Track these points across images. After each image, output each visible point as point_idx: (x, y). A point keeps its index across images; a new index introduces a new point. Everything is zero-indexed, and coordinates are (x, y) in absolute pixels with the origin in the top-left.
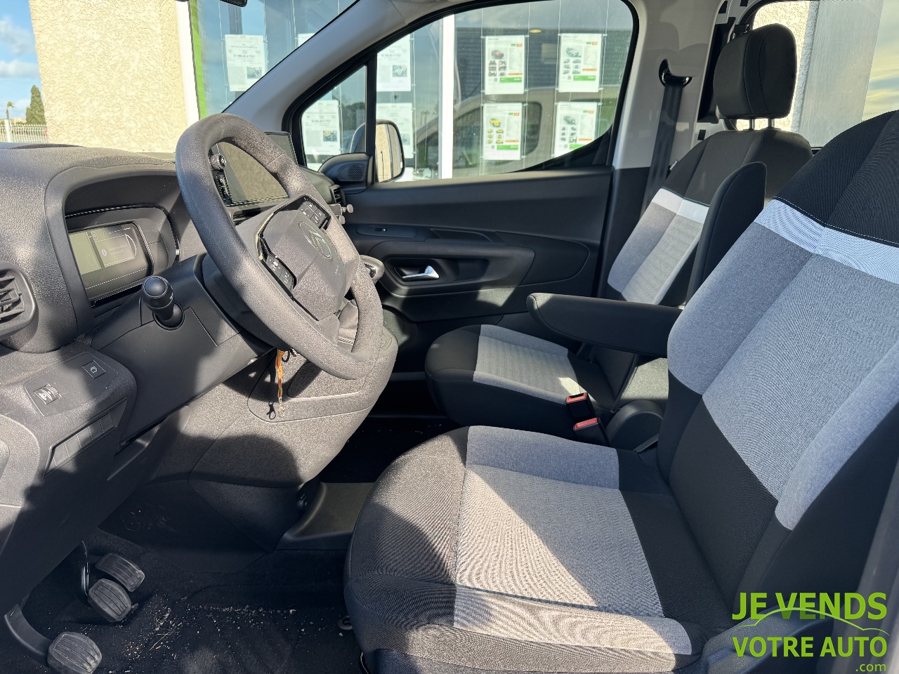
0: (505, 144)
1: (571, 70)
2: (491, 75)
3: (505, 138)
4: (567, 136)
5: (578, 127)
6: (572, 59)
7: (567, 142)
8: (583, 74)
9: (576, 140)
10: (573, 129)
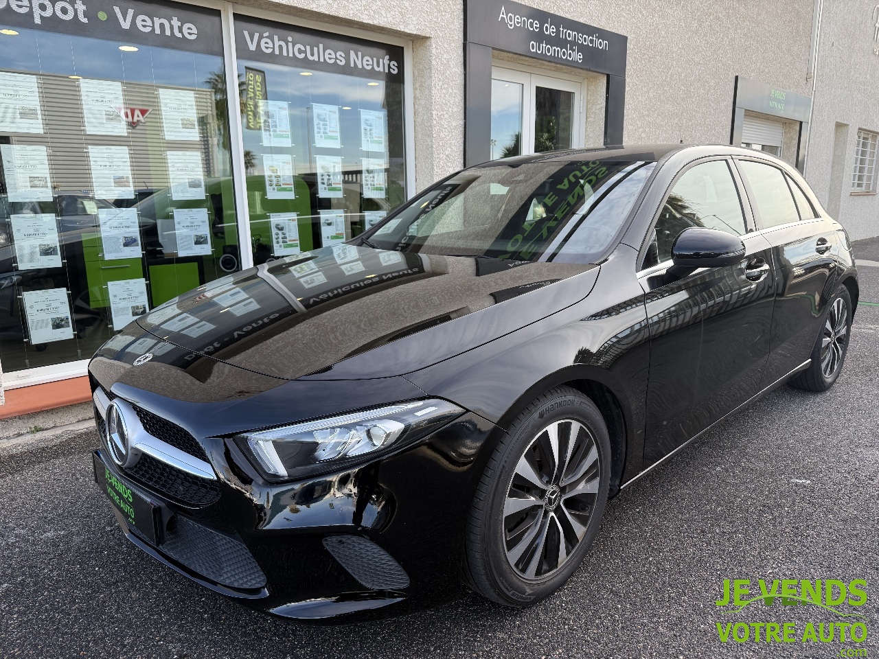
0: (283, 186)
1: (322, 131)
2: (265, 130)
3: (282, 181)
4: (326, 181)
5: (331, 174)
6: (321, 123)
7: (325, 186)
8: (330, 134)
9: (331, 184)
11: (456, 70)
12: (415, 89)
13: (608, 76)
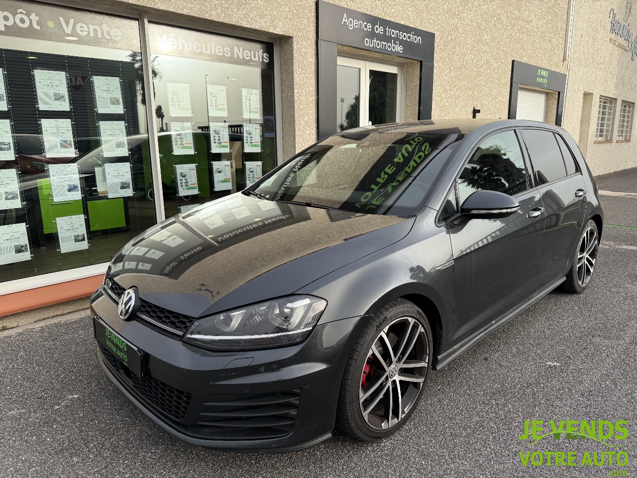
0: (185, 145)
2: (172, 105)
3: (184, 142)
4: (217, 141)
5: (221, 135)
6: (213, 99)
7: (217, 144)
8: (220, 107)
9: (221, 143)
10: (219, 137)
11: (312, 60)
12: (281, 73)
13: (421, 62)
